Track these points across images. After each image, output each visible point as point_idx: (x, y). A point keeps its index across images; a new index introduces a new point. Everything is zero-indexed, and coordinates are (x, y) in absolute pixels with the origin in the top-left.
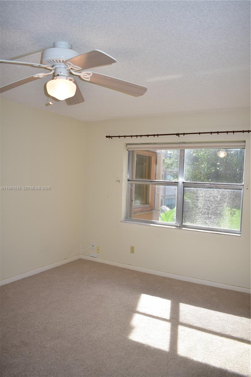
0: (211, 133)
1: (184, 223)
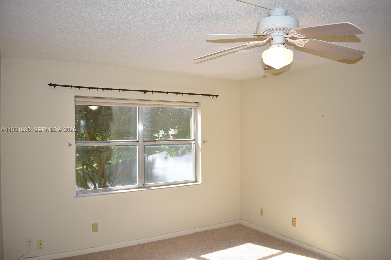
0: (177, 93)
1: (146, 183)
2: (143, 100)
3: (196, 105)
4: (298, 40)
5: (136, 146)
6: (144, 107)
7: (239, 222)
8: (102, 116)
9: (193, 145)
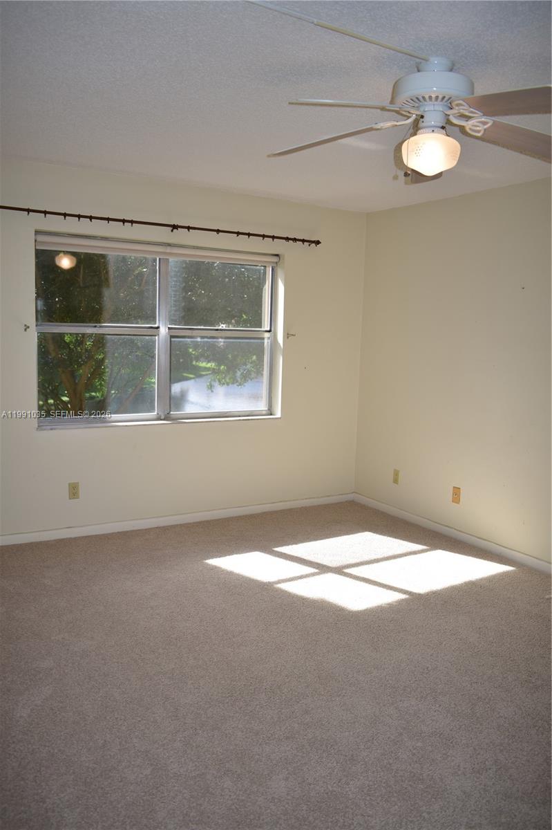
2: (169, 245)
3: (275, 259)
4: (471, 122)
5: (153, 337)
6: (171, 260)
7: (350, 497)
8: (78, 290)
9: (266, 341)
